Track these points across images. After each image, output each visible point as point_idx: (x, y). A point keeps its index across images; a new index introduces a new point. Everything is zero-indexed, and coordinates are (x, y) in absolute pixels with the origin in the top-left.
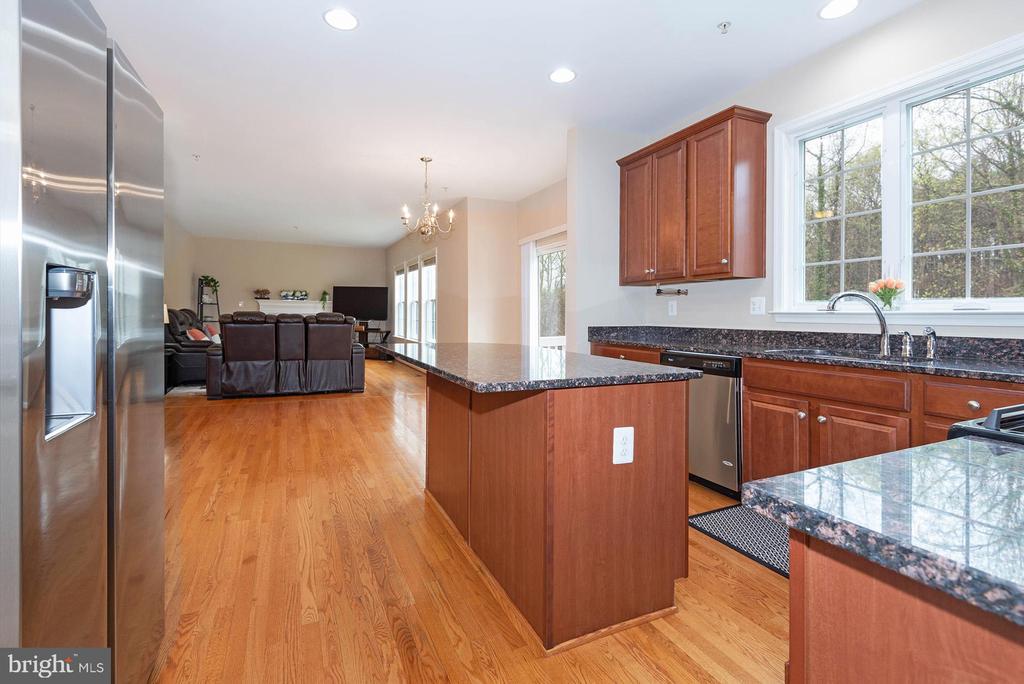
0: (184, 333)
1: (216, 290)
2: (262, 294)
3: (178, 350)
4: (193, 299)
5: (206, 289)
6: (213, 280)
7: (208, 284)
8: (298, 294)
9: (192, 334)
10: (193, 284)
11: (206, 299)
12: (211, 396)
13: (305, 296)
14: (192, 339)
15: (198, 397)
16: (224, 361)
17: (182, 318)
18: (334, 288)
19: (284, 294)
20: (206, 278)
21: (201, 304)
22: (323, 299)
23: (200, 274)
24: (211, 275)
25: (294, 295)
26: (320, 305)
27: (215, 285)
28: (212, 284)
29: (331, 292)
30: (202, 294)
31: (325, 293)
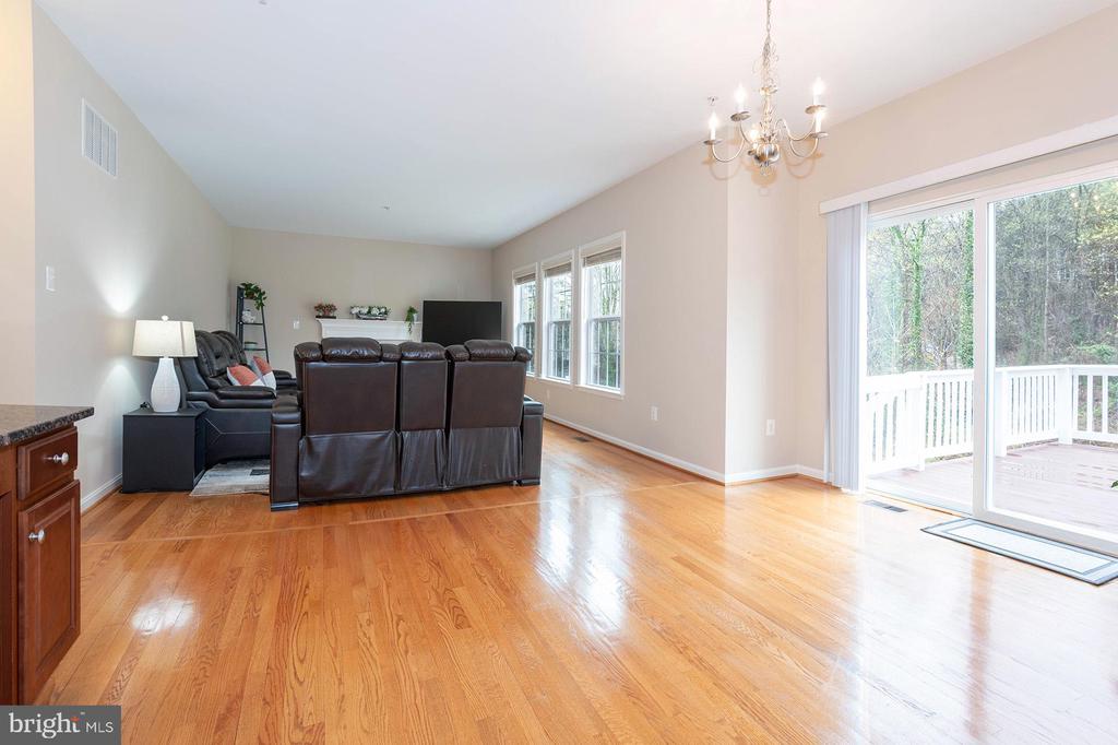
0: (222, 373)
1: (262, 305)
2: (325, 311)
3: (213, 404)
4: (229, 316)
5: (248, 303)
6: (257, 290)
7: (250, 296)
8: (375, 311)
9: (234, 374)
10: (229, 295)
11: (247, 316)
12: (276, 495)
13: (384, 315)
14: (236, 383)
15: (251, 495)
16: (303, 432)
17: (219, 348)
18: (425, 302)
19: (355, 311)
20: (248, 286)
21: (240, 324)
22: (409, 319)
23: (239, 281)
24: (255, 281)
25: (369, 312)
26: (405, 326)
27: (260, 298)
28: (256, 295)
29: (420, 309)
30: (242, 310)
31: (411, 311)
